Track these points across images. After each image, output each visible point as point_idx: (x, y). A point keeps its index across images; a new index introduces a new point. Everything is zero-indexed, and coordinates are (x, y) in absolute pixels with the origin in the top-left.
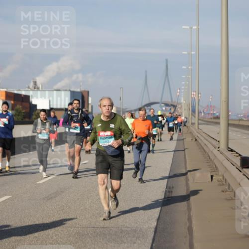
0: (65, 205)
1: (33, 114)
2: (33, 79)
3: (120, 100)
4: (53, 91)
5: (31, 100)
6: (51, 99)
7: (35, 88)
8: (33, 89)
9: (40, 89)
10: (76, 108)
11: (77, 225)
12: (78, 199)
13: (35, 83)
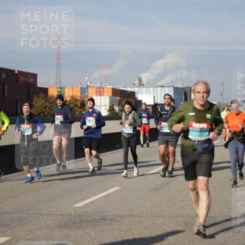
0: (172, 196)
1: (139, 109)
2: (138, 76)
3: (222, 95)
4: (157, 87)
5: (136, 96)
6: (155, 95)
7: (140, 85)
8: (138, 85)
9: (145, 86)
10: (167, 104)
11: (184, 215)
12: (184, 190)
13: (140, 80)
